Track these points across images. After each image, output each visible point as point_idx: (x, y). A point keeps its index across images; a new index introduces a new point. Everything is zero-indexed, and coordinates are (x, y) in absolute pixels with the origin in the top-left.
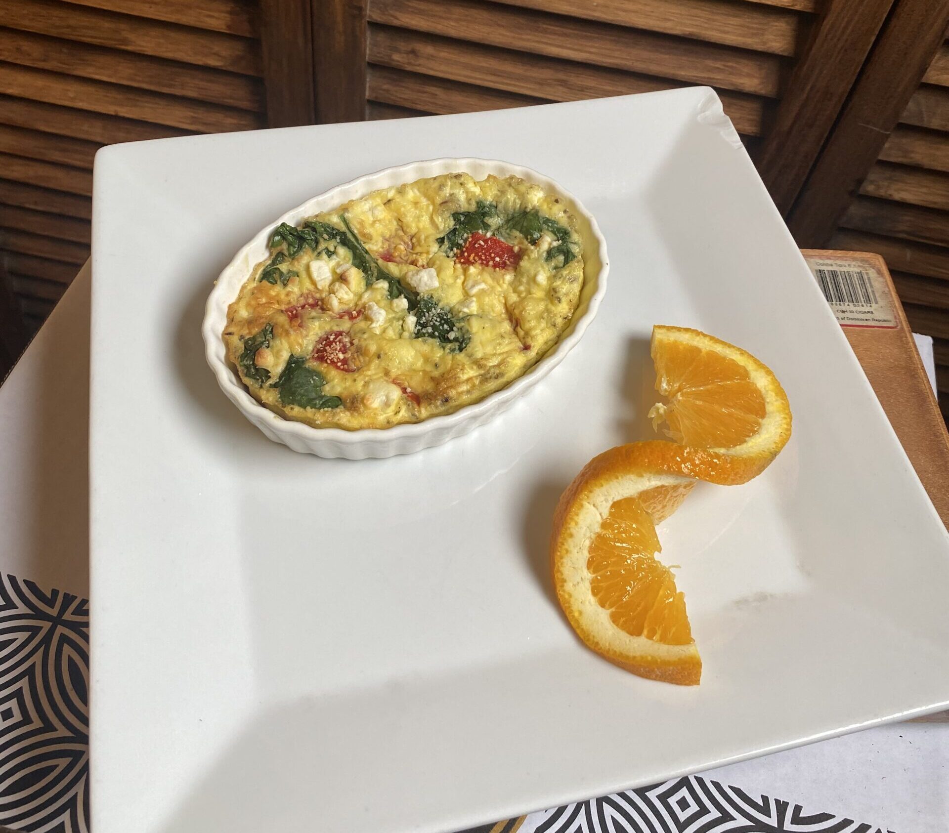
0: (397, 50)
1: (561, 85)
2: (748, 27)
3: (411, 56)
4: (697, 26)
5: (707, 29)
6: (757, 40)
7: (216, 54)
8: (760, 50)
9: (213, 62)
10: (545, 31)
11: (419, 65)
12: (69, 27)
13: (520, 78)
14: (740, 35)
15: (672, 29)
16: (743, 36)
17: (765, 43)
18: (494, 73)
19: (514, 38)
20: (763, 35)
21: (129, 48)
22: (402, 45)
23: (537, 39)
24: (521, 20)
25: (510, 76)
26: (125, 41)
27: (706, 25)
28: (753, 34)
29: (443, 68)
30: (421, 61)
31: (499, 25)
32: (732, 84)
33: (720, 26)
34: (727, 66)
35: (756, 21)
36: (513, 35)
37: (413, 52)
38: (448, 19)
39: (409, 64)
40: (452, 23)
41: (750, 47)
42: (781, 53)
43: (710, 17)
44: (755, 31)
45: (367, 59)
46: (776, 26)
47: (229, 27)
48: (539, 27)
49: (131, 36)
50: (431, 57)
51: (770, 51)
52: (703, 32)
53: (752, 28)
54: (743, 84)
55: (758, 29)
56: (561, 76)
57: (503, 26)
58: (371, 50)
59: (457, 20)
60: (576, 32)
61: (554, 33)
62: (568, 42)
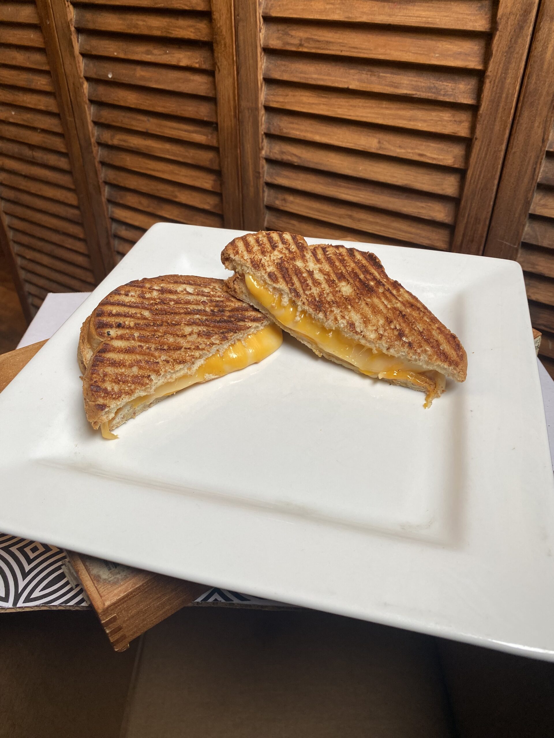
0: (277, 198)
1: (349, 218)
2: (434, 180)
3: (283, 202)
4: (409, 180)
5: (414, 182)
6: (439, 188)
7: (208, 203)
9: (207, 207)
10: (340, 186)
11: (286, 207)
12: (158, 190)
13: (330, 214)
14: (429, 185)
15: (397, 182)
16: (432, 186)
17: (443, 190)
18: (319, 211)
20: (442, 185)
21: (177, 200)
22: (280, 196)
23: (336, 190)
24: (329, 180)
25: (326, 212)
26: (176, 197)
27: (413, 180)
28: (437, 185)
29: (297, 208)
30: (288, 204)
31: (320, 183)
32: (430, 216)
33: (420, 180)
34: (428, 206)
35: (438, 177)
37: (284, 200)
38: (297, 180)
39: (282, 206)
40: (300, 182)
41: (435, 192)
42: (452, 196)
43: (415, 175)
44: (438, 183)
45: (265, 203)
46: (449, 180)
47: (212, 187)
48: (336, 183)
49: (178, 194)
50: (292, 202)
51: (445, 194)
52: (412, 183)
53: (436, 181)
54: (435, 216)
55: (440, 181)
56: (349, 213)
57: (321, 184)
58: (267, 199)
59: (302, 181)
60: (353, 186)
61: (344, 187)
62: (350, 192)
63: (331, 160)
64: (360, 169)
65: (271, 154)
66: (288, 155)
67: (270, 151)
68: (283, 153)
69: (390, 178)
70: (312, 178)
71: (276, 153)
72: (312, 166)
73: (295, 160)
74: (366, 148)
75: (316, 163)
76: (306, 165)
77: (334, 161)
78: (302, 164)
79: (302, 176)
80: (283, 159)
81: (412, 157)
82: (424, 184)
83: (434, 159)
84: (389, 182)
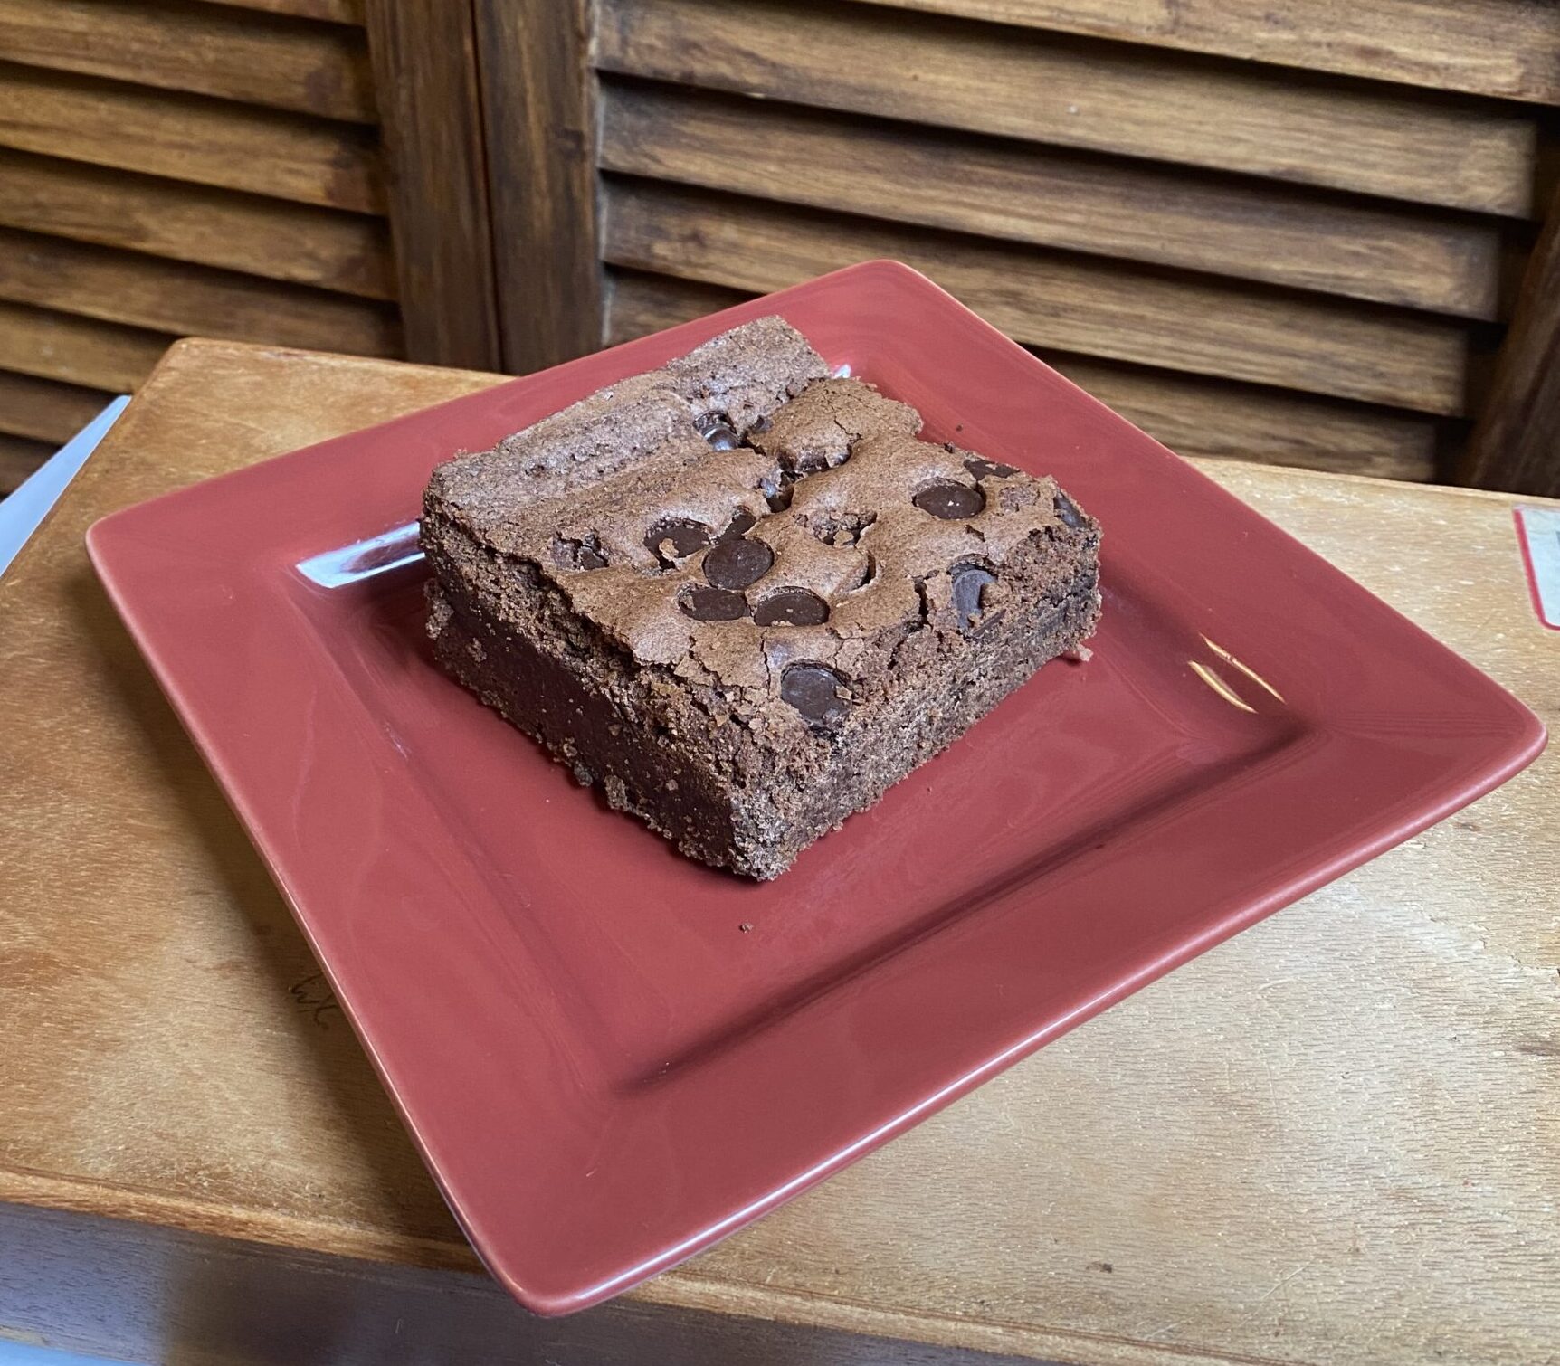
0: (662, 234)
1: (1008, 303)
2: (1419, 152)
3: (691, 246)
4: (1303, 151)
5: (1325, 158)
6: (1442, 182)
7: (309, 255)
8: (1451, 204)
10: (966, 176)
11: (709, 267)
14: (1399, 171)
15: (1245, 161)
16: (1410, 173)
17: (1460, 189)
19: (901, 195)
20: (1455, 168)
22: (675, 223)
23: (948, 193)
24: (916, 156)
27: (1322, 151)
28: (1433, 168)
29: (757, 269)
30: (715, 257)
31: (868, 166)
33: (1355, 151)
35: (1437, 136)
36: (899, 188)
37: (696, 238)
38: (758, 158)
39: (688, 263)
40: (772, 168)
41: (1426, 199)
42: (1498, 211)
43: (1332, 130)
44: (1436, 161)
46: (1485, 147)
47: (328, 193)
48: (954, 170)
50: (733, 248)
51: (1475, 205)
52: (1318, 166)
53: (1430, 154)
54: (1412, 289)
55: (1442, 156)
57: (877, 171)
58: (611, 238)
59: (782, 161)
60: (1034, 179)
61: (988, 182)
62: (1019, 202)
63: (931, 77)
64: (1073, 110)
65: (631, 52)
66: (717, 58)
67: (624, 42)
68: (689, 47)
69: (1215, 147)
70: (835, 147)
71: (651, 48)
72: (836, 101)
73: (754, 80)
74: (1110, 24)
75: (859, 90)
76: (809, 96)
77: (945, 79)
78: (787, 97)
79: (783, 140)
80: (691, 75)
81: (1326, 60)
82: (1374, 166)
83: (1434, 68)
84: (1211, 162)
